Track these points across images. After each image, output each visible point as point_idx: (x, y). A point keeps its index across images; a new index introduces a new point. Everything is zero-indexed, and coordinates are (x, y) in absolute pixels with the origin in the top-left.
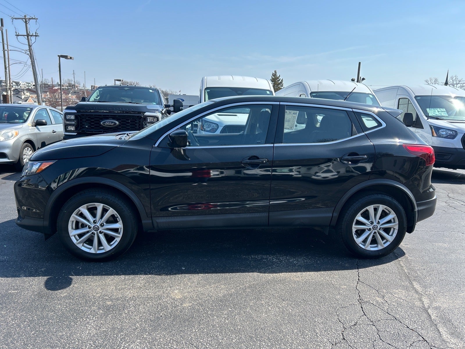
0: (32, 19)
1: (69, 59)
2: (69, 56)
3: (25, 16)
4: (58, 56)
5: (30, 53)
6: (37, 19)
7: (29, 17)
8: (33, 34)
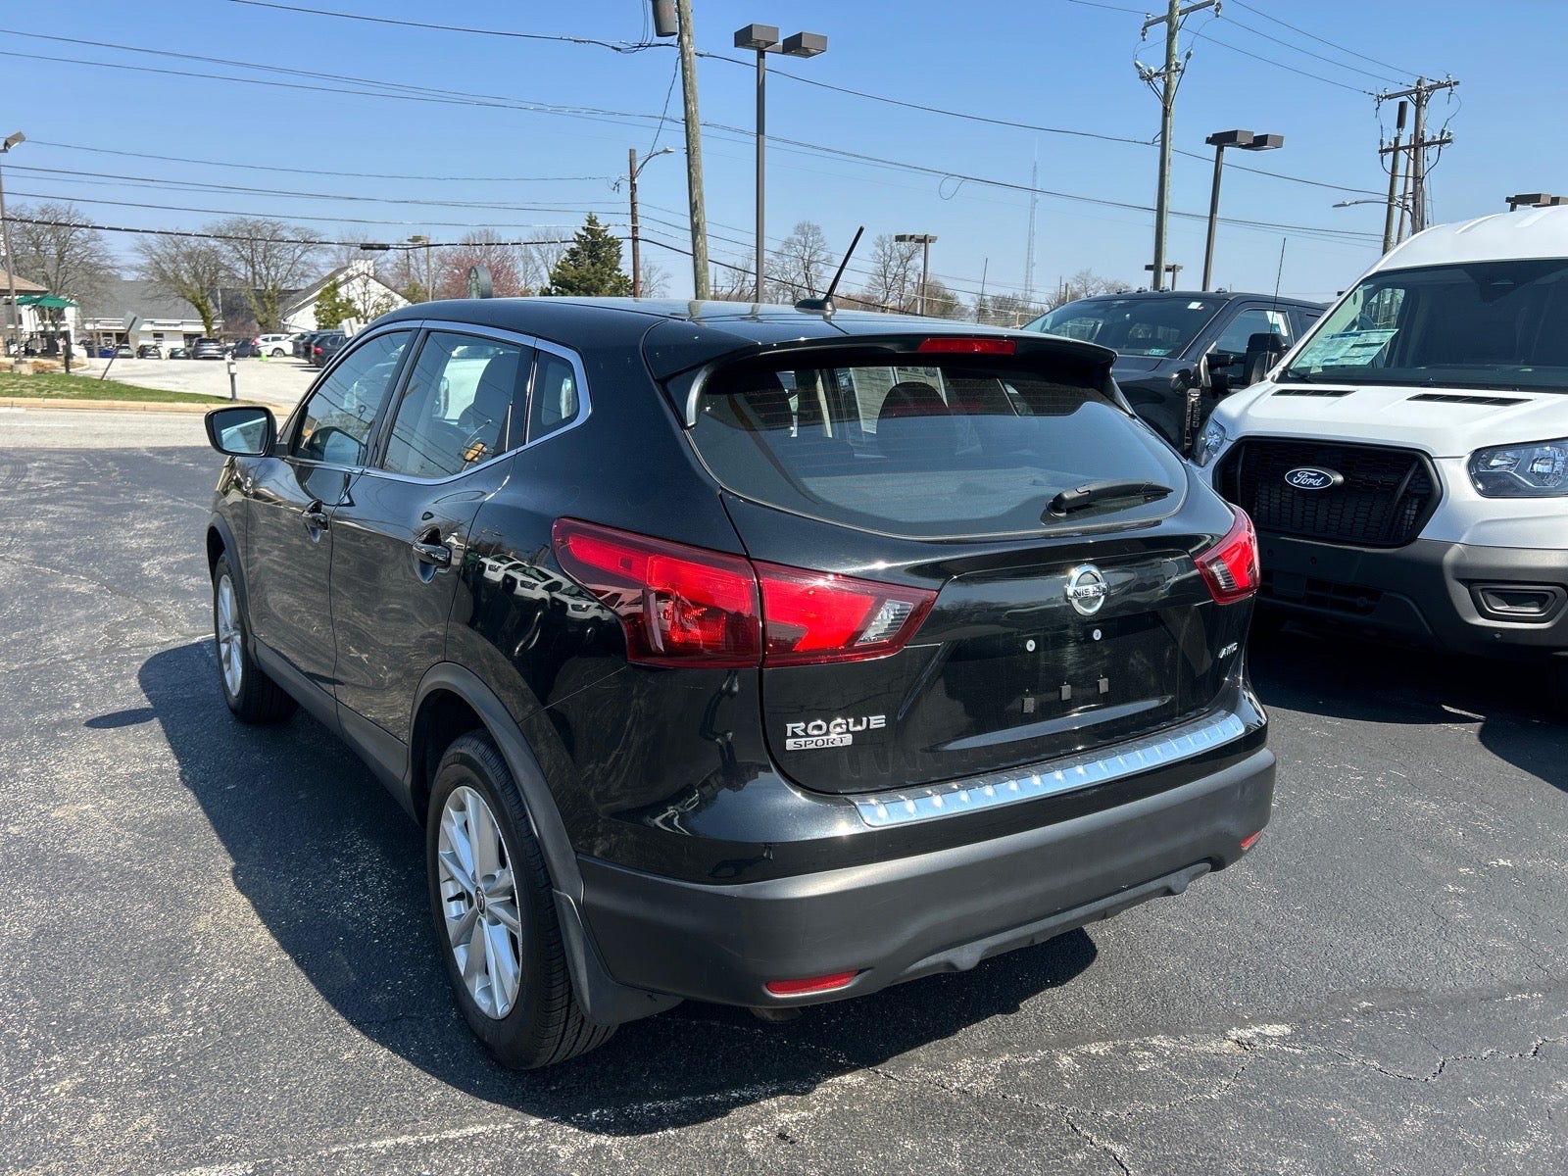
0: (1440, 86)
1: (1548, 205)
2: (1547, 191)
3: (1419, 83)
4: (1508, 200)
5: (1414, 203)
6: (1456, 83)
7: (1428, 83)
8: (1434, 137)
